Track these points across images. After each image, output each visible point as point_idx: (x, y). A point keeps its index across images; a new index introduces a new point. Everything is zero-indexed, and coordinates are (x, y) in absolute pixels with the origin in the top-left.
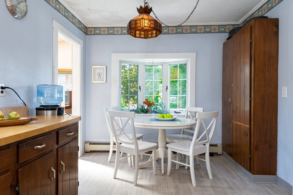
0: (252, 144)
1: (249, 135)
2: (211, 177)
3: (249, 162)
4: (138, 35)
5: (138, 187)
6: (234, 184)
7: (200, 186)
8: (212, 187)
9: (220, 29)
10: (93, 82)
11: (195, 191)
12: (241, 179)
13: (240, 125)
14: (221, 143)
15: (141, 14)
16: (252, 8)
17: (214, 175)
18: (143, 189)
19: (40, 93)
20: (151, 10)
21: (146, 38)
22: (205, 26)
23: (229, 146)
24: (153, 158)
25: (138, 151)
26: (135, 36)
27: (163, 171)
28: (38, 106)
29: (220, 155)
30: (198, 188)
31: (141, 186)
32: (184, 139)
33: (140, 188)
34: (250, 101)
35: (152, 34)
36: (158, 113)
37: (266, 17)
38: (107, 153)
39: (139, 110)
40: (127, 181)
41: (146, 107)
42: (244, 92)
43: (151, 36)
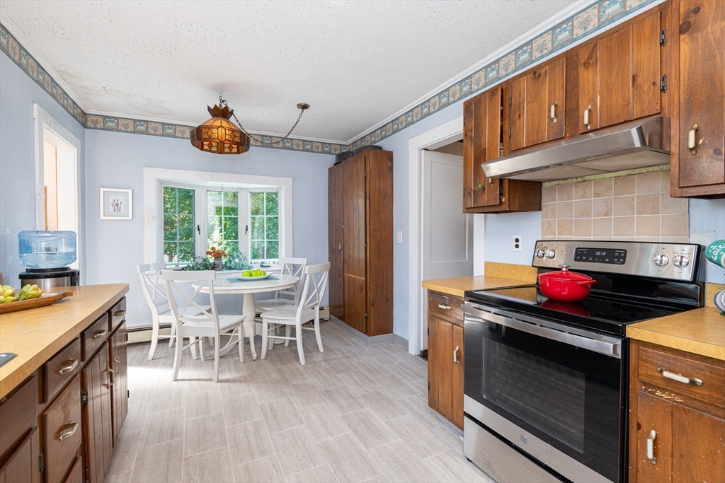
0: (368, 299)
1: (364, 289)
2: (321, 349)
3: (364, 323)
4: (206, 147)
5: (221, 384)
6: (349, 352)
7: (311, 363)
8: (325, 360)
9: (324, 148)
10: (102, 217)
11: (305, 370)
12: (357, 345)
13: (354, 278)
14: (328, 304)
15: (215, 118)
16: (363, 131)
17: (325, 347)
18: (231, 384)
19: (25, 247)
20: (232, 113)
21: (221, 153)
22: (304, 141)
23: (339, 307)
24: (240, 338)
25: (219, 330)
26: (202, 149)
27: (255, 355)
28: (23, 270)
29: (327, 321)
30: (308, 366)
31: (227, 381)
32: (279, 304)
33: (225, 384)
34: (366, 248)
35: (230, 148)
36: (234, 269)
37: (380, 148)
38: (147, 346)
39: (199, 267)
40: (199, 380)
41: (212, 260)
42: (358, 239)
43: (228, 151)
